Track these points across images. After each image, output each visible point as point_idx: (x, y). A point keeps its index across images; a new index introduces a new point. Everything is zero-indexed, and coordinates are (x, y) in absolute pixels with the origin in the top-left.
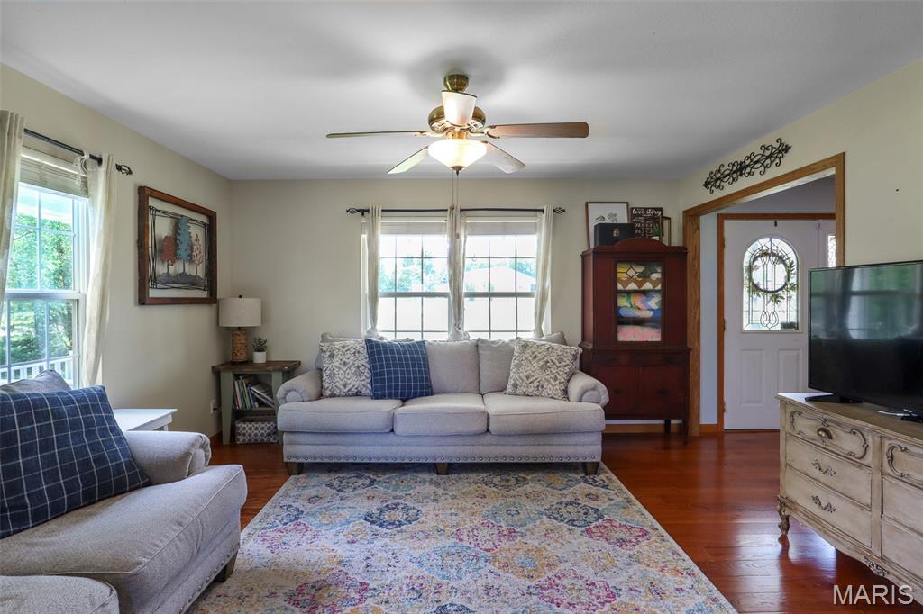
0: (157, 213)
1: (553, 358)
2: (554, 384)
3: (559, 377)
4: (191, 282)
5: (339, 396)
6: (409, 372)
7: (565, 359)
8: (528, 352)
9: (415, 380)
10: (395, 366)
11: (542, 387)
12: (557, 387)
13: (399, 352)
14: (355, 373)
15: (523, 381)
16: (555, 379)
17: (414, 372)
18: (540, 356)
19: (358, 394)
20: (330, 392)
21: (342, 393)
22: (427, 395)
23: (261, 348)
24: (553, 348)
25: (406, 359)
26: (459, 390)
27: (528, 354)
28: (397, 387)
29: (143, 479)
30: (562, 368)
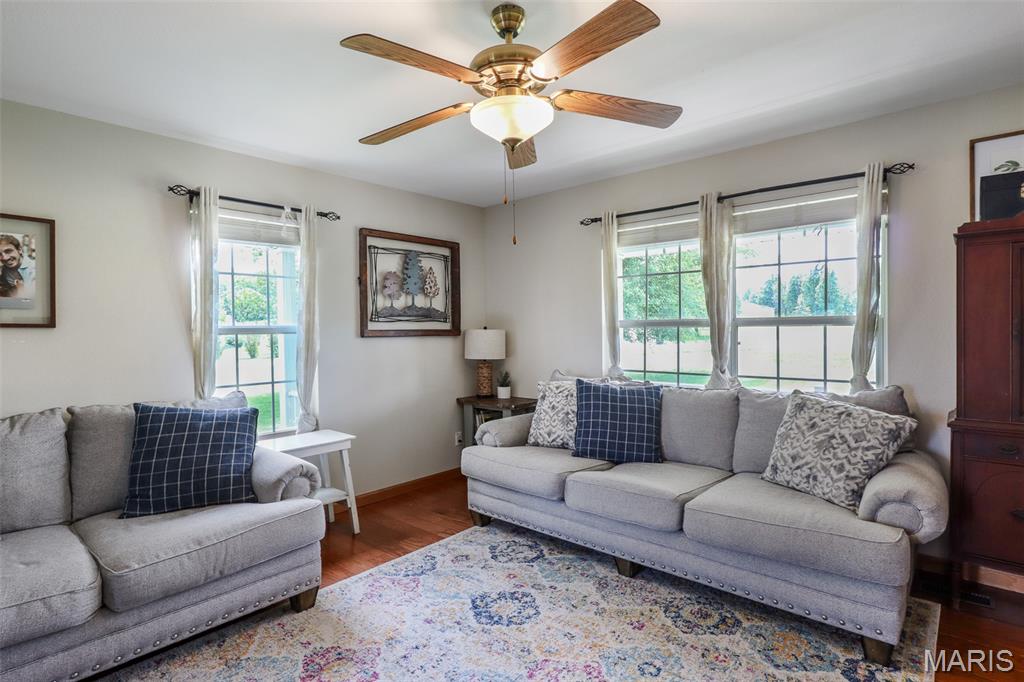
0: (380, 251)
1: (843, 432)
2: (835, 476)
3: (848, 467)
4: (428, 314)
5: (543, 446)
6: (623, 428)
7: (869, 436)
8: (805, 415)
9: (631, 439)
10: (605, 416)
11: (815, 478)
12: (841, 484)
13: (614, 399)
14: (562, 421)
15: (786, 462)
16: (840, 469)
17: (631, 428)
18: (823, 426)
19: (564, 446)
20: (533, 440)
21: (546, 443)
22: (648, 460)
23: (505, 382)
24: (849, 415)
25: (623, 409)
26: (700, 462)
27: (802, 419)
28: (603, 444)
29: (247, 495)
30: (859, 453)
